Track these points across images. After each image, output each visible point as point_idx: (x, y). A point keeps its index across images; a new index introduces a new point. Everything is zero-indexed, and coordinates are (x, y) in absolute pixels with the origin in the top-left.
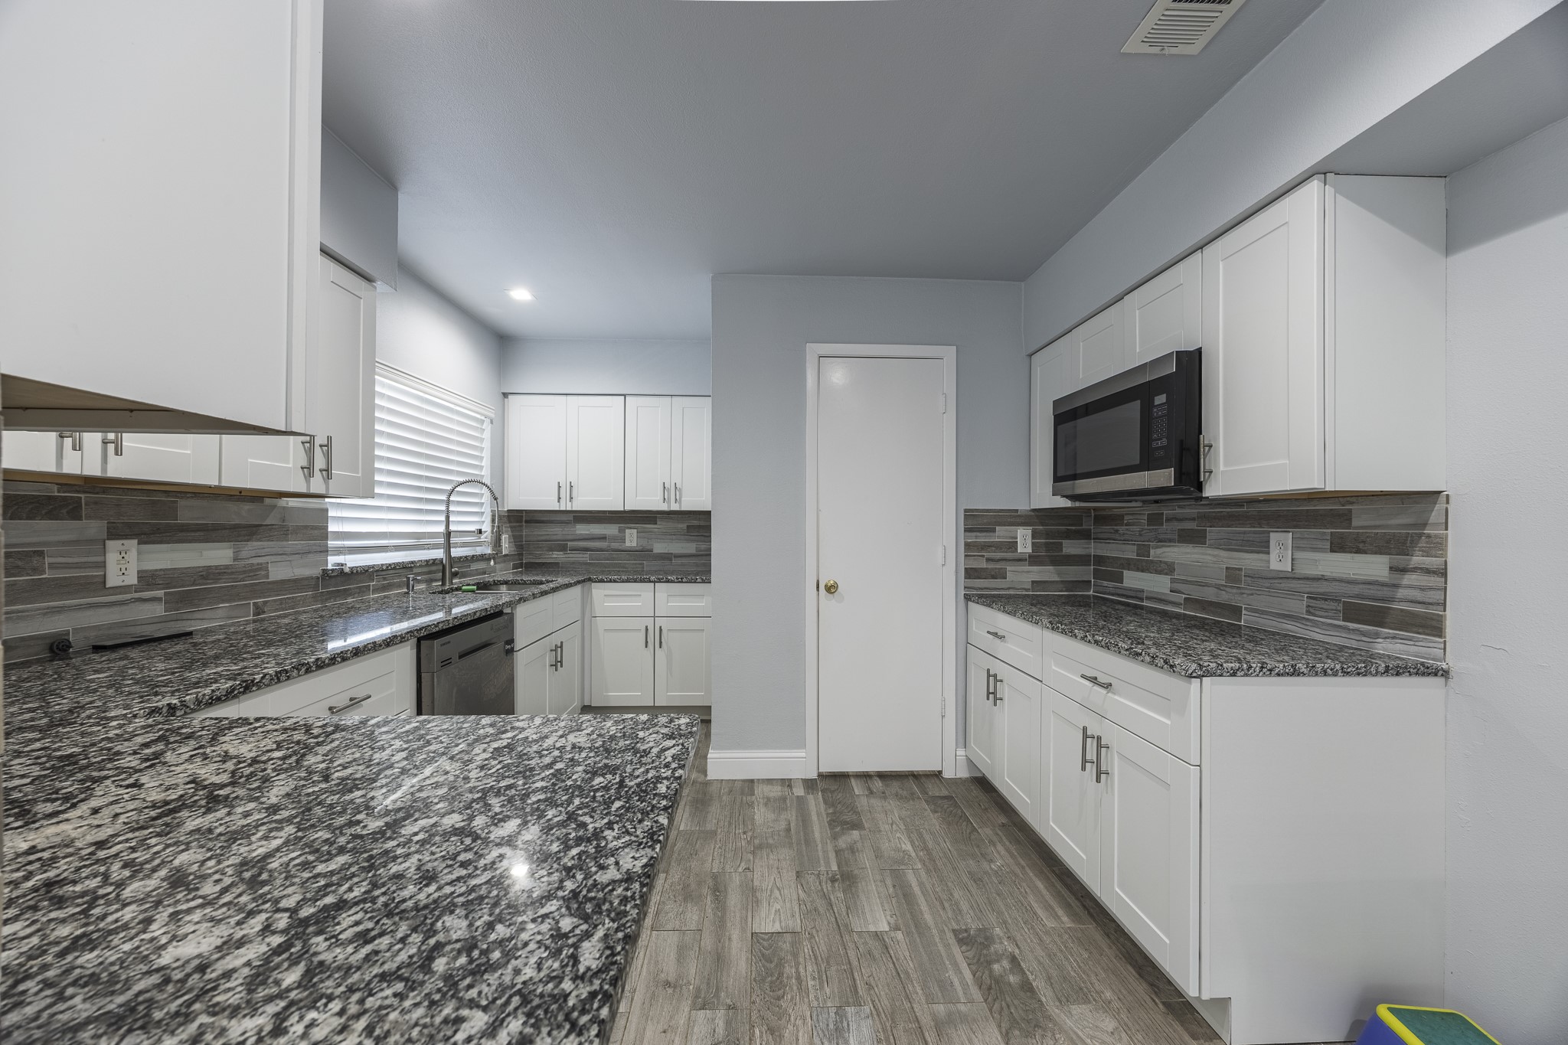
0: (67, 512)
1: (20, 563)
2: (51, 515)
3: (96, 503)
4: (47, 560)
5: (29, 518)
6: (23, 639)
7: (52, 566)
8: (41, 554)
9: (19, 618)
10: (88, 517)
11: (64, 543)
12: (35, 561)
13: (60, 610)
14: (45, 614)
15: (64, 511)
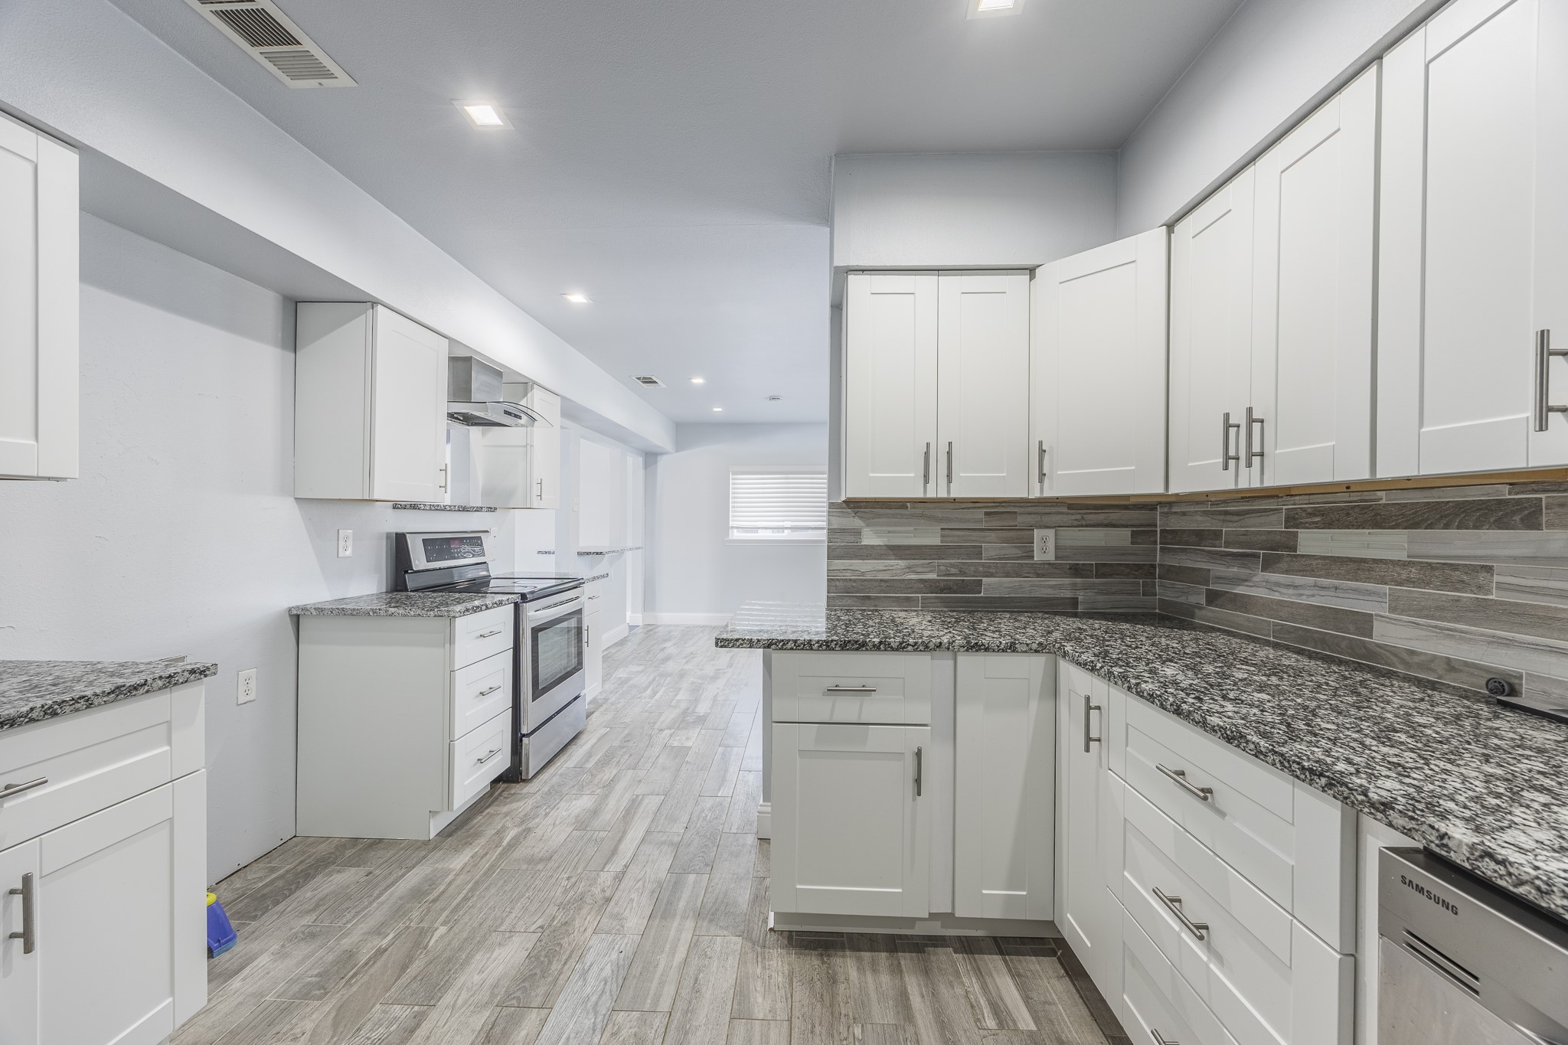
0: (1522, 520)
1: (1465, 578)
2: (1501, 524)
3: (1562, 505)
4: (1496, 578)
5: (1476, 527)
6: (1466, 664)
7: (1501, 586)
8: (1489, 569)
9: (1461, 638)
10: (1551, 525)
11: (1515, 559)
12: (1482, 577)
13: (1508, 643)
14: (1490, 643)
15: (1517, 518)
